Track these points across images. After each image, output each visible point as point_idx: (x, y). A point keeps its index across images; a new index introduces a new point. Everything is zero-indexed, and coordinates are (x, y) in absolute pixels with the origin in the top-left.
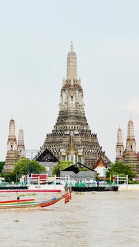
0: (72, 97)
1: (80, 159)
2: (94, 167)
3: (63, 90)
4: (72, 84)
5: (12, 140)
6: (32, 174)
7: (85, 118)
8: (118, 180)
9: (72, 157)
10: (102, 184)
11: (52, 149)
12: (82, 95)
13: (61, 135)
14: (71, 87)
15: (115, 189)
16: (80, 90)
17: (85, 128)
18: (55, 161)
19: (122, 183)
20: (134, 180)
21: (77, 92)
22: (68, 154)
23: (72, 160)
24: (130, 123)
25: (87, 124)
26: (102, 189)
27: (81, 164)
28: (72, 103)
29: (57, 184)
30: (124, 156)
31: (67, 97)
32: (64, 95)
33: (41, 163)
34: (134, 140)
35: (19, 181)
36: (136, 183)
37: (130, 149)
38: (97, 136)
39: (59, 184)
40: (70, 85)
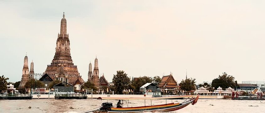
0: (63, 44)
1: (66, 80)
2: (74, 85)
3: (58, 40)
4: (63, 37)
5: (25, 68)
6: (36, 88)
7: (71, 57)
8: (87, 92)
9: (62, 79)
10: (78, 95)
11: (50, 74)
12: (69, 44)
13: (56, 66)
14: (63, 39)
15: (85, 98)
16: (68, 41)
17: (70, 62)
18: (51, 81)
19: (90, 93)
20: (97, 92)
21: (66, 42)
22: (59, 77)
23: (62, 80)
24: (96, 60)
25: (72, 60)
26: (78, 98)
27: (66, 83)
28: (63, 48)
29: (50, 94)
30: (92, 79)
31: (60, 44)
32: (58, 43)
33: (41, 82)
34: (98, 69)
35: (27, 93)
36: (97, 93)
37: (95, 74)
38: (77, 67)
39: (52, 94)
40: (62, 38)
